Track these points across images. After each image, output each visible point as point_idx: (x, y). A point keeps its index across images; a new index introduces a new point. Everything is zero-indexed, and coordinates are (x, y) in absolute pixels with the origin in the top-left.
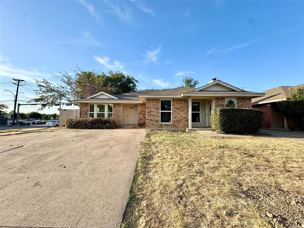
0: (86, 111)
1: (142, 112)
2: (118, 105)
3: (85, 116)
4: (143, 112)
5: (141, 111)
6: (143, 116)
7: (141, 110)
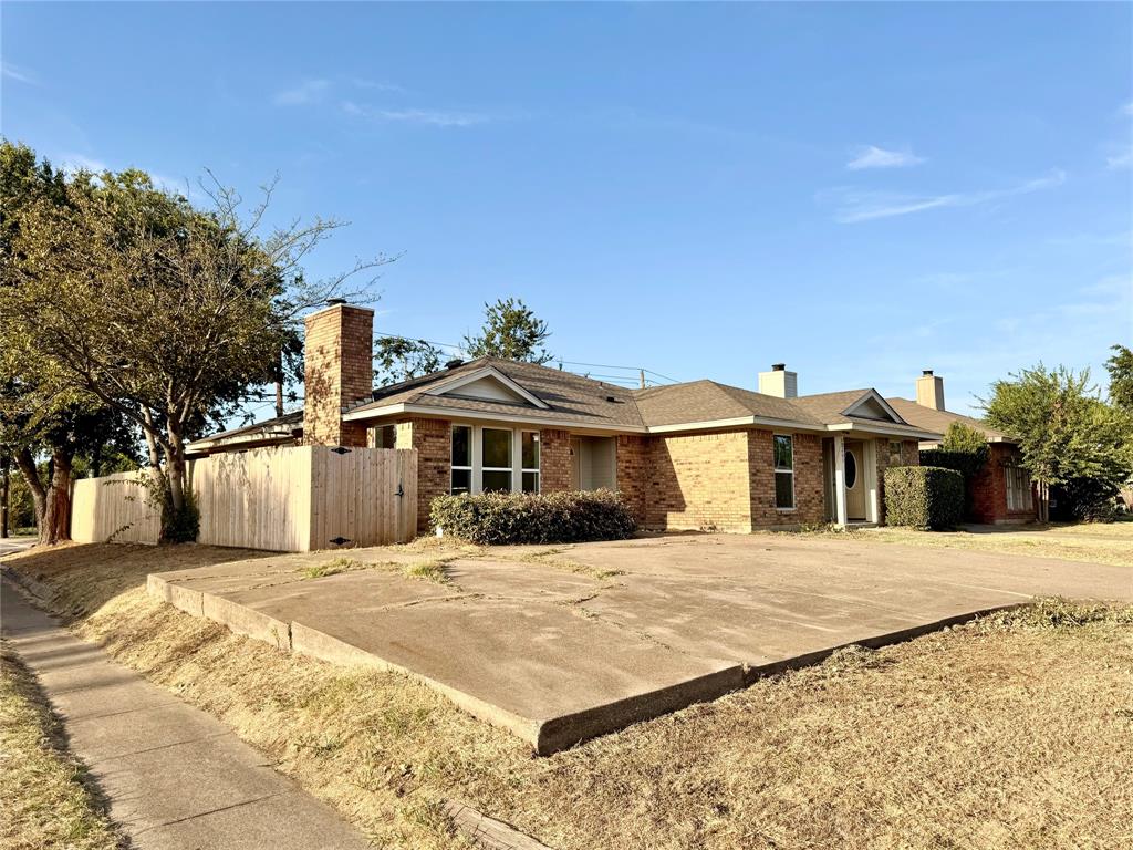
0: (439, 460)
1: (631, 471)
2: (559, 438)
3: (436, 484)
4: (634, 468)
5: (627, 467)
6: (633, 487)
7: (627, 462)
